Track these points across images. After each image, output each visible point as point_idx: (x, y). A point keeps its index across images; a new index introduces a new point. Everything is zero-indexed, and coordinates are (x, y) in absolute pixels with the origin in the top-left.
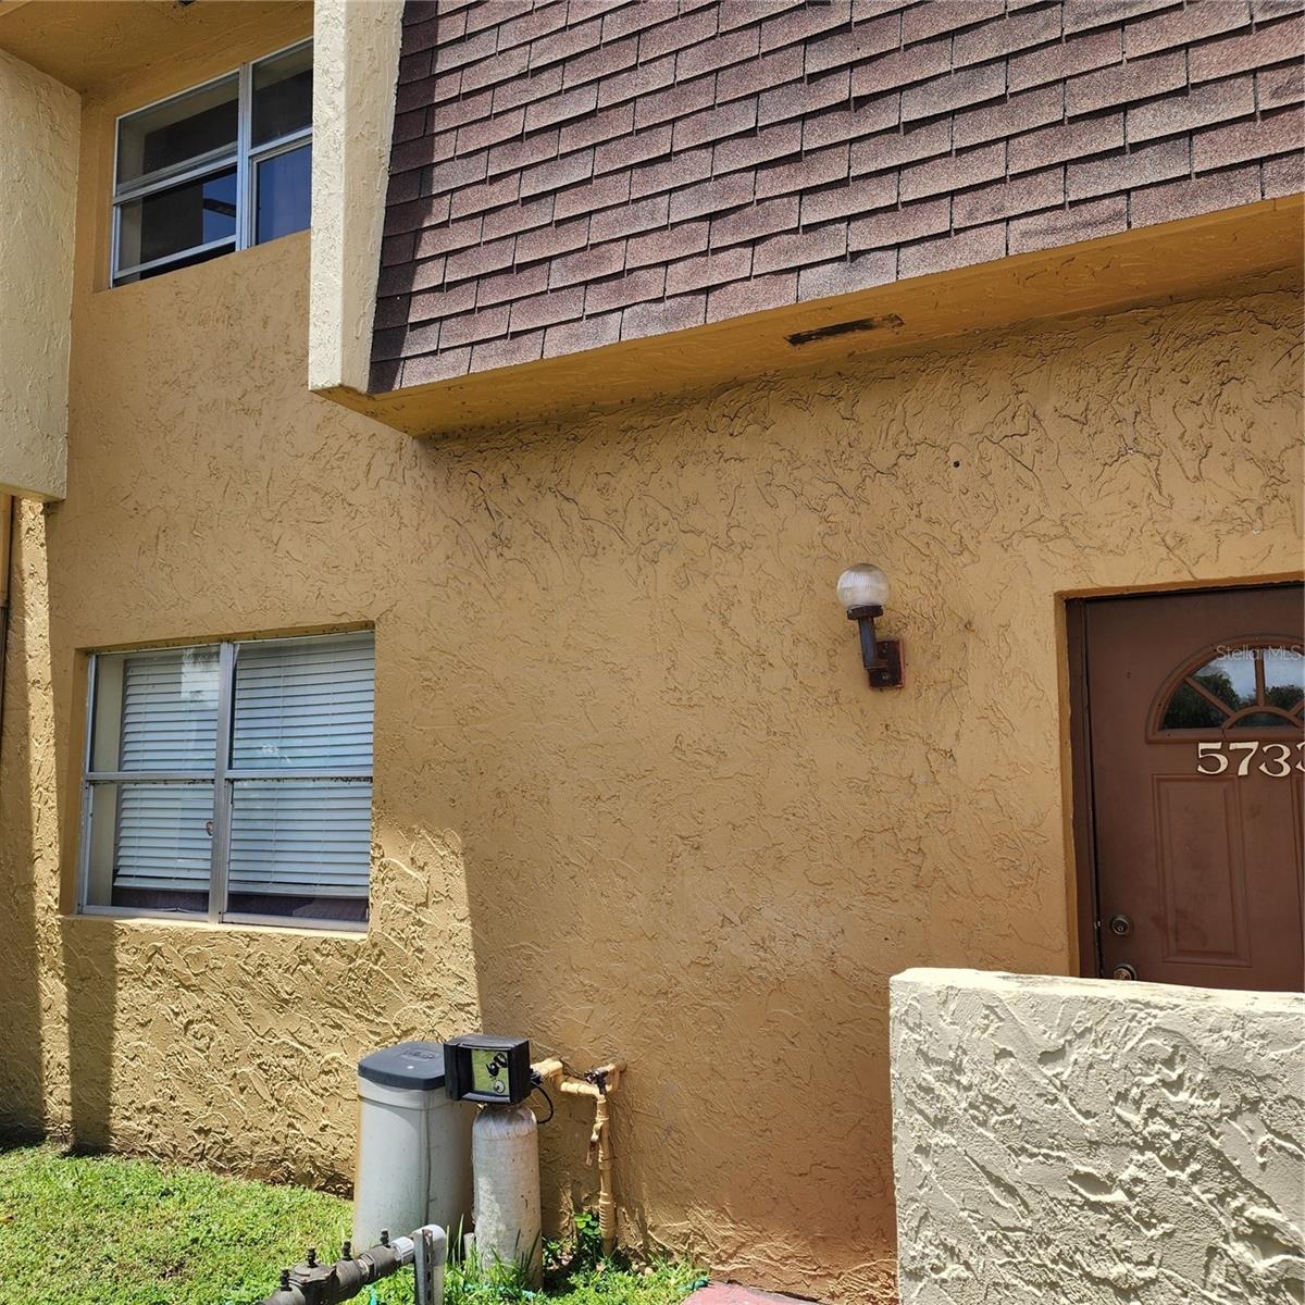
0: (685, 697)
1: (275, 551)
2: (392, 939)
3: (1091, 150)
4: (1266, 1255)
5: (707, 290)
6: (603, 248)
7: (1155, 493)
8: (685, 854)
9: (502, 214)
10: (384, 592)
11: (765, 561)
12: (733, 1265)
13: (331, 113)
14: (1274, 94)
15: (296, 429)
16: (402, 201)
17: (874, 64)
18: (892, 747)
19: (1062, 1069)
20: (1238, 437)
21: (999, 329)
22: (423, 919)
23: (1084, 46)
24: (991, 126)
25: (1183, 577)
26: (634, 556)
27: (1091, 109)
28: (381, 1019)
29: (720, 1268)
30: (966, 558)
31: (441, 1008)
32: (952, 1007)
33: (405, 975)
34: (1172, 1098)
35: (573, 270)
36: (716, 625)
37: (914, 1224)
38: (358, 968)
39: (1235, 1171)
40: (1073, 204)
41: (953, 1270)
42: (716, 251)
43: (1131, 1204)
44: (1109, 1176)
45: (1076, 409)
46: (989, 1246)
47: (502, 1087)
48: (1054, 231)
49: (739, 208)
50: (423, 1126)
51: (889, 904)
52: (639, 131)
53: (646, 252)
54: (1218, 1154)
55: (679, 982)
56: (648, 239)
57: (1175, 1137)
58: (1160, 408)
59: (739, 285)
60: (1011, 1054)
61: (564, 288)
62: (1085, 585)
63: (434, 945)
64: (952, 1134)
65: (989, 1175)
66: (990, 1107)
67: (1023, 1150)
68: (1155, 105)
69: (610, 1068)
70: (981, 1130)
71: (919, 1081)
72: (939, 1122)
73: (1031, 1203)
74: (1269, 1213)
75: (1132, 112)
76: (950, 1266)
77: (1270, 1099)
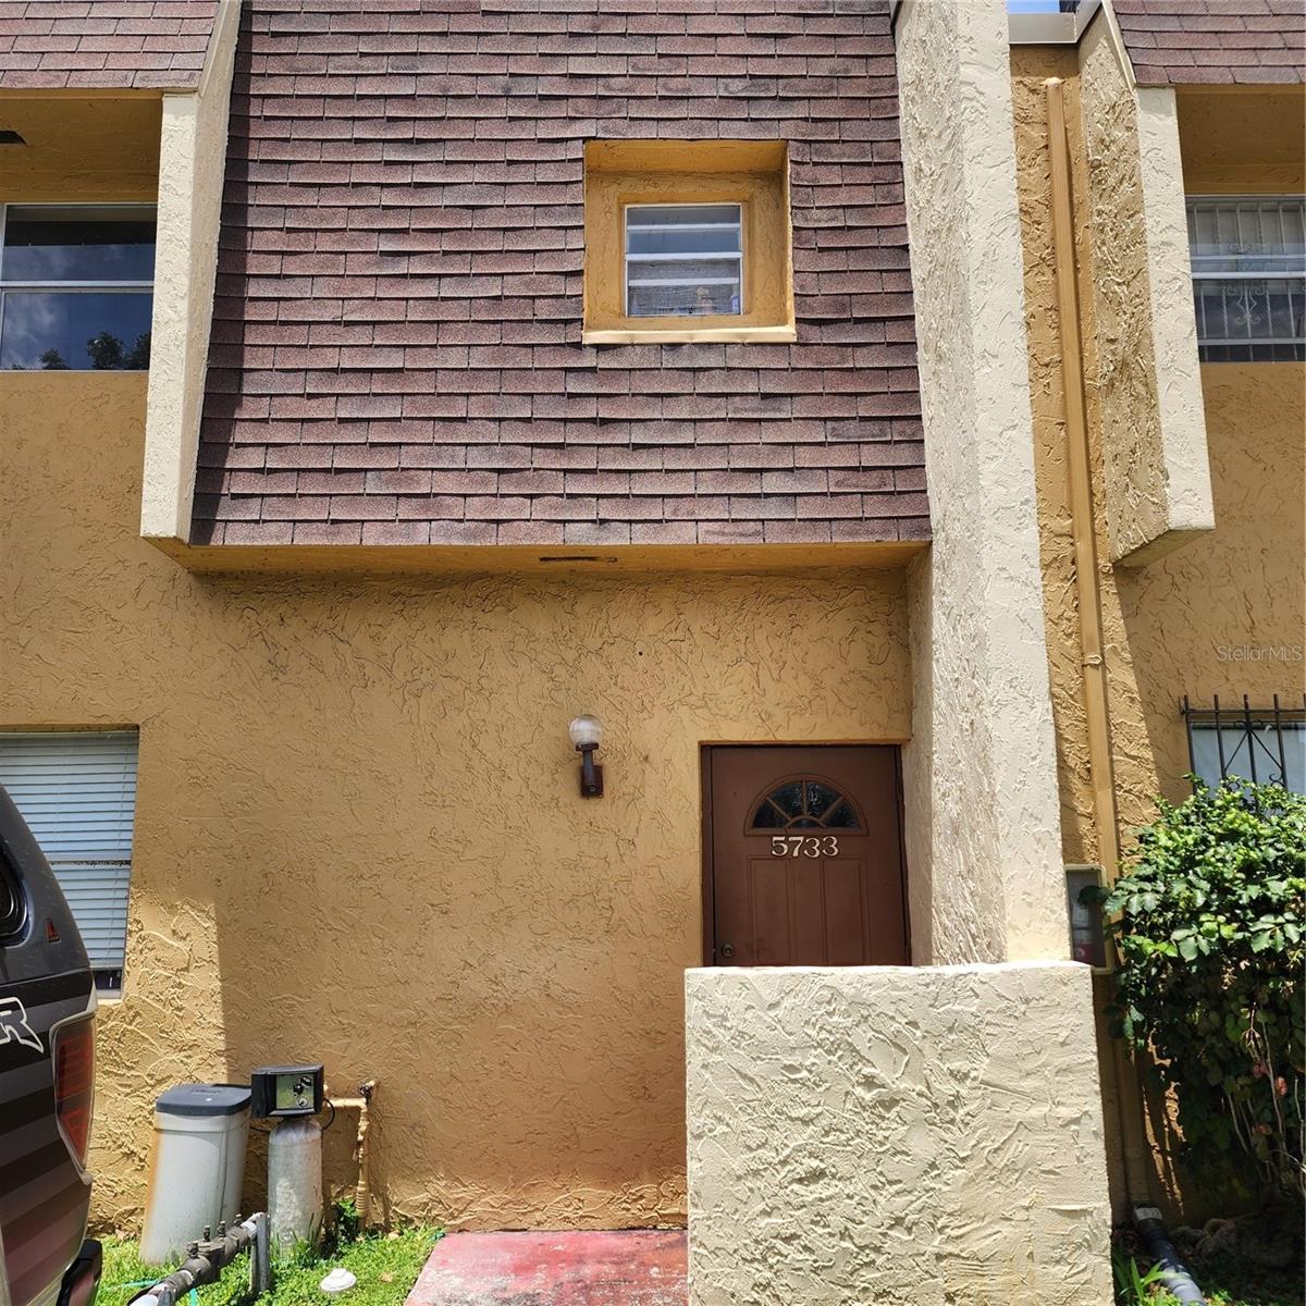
0: (439, 800)
1: (22, 653)
2: (150, 1002)
3: (744, 491)
4: (870, 1091)
5: (498, 522)
6: (412, 473)
7: (756, 687)
8: (435, 918)
9: (320, 424)
10: (150, 700)
11: (507, 704)
12: (465, 1217)
13: (171, 313)
14: (837, 484)
15: (53, 545)
16: (221, 391)
17: (613, 399)
18: (594, 838)
19: (779, 1012)
20: (799, 659)
21: (668, 571)
22: (184, 982)
23: (738, 427)
24: (685, 461)
25: (770, 738)
26: (401, 691)
27: (743, 466)
28: (132, 1072)
29: (452, 1222)
30: (645, 715)
31: (201, 1056)
32: (723, 985)
33: (163, 1031)
34: (830, 1020)
35: (388, 482)
36: (467, 747)
37: (700, 1108)
38: (110, 1030)
39: (858, 1052)
40: (734, 520)
41: (721, 1128)
42: (503, 496)
43: (810, 1076)
44: (801, 1064)
45: (713, 630)
46: (740, 1112)
47: (306, 1102)
48: (723, 534)
49: (520, 470)
50: (224, 1146)
51: (588, 944)
52: (440, 395)
53: (448, 484)
54: (850, 1044)
55: (426, 1014)
56: (450, 474)
57: (832, 1039)
58: (760, 636)
59: (522, 524)
60: (753, 1008)
61: (379, 495)
62: (716, 738)
63: (194, 1004)
64: (721, 1054)
65: (740, 1074)
66: (742, 1037)
67: (758, 1057)
68: (777, 474)
69: (372, 1083)
70: (736, 1050)
71: (704, 1028)
72: (714, 1050)
73: (762, 1085)
74: (872, 1070)
75: (765, 474)
76: (718, 1128)
77: (873, 1015)
